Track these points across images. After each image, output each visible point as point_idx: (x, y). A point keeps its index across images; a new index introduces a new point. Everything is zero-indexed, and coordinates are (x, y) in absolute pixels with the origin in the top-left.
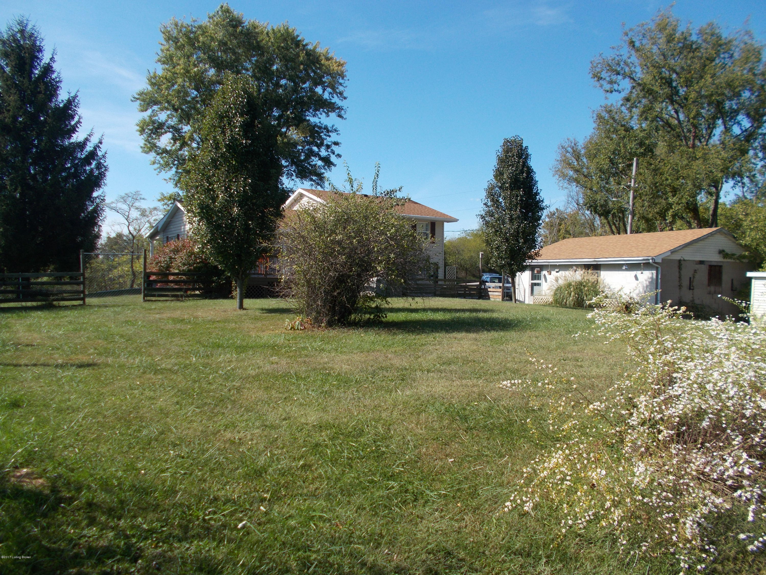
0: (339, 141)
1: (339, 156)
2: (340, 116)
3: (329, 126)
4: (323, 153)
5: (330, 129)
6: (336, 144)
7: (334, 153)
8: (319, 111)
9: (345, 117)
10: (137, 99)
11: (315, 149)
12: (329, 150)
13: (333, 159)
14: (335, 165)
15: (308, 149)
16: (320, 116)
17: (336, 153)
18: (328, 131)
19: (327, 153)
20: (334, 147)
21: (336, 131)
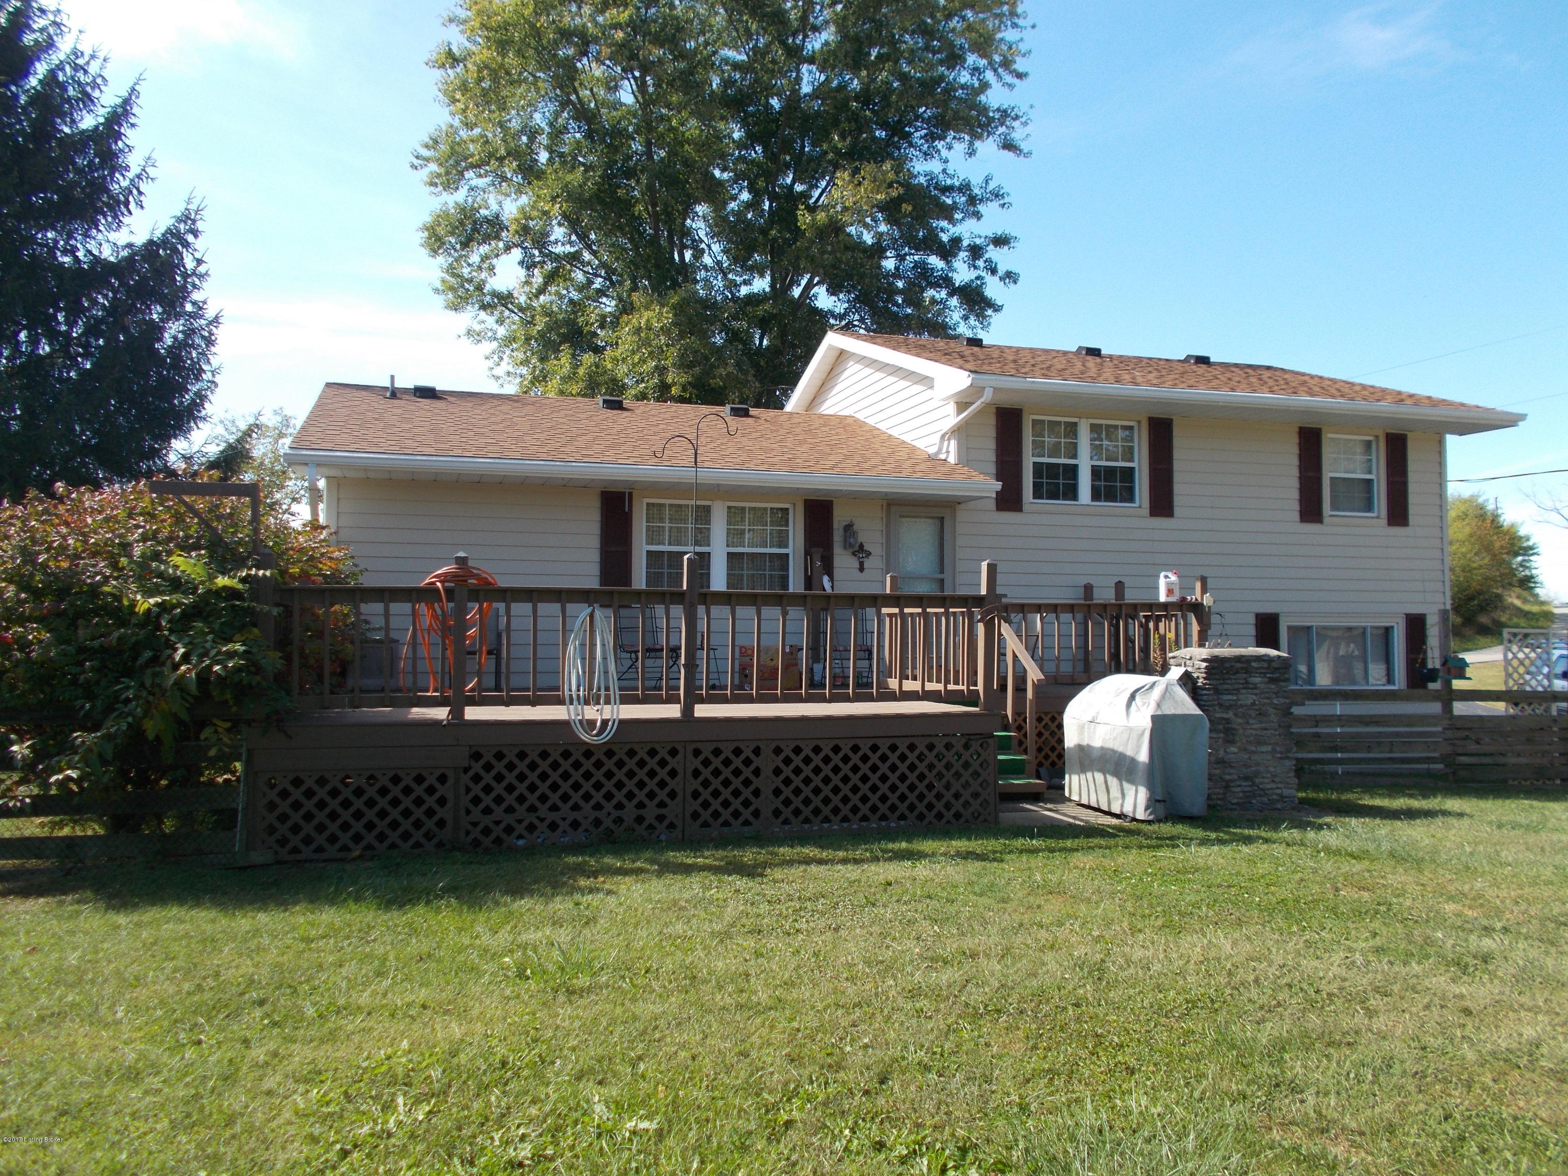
0: (1010, 230)
1: (1011, 277)
2: (1009, 145)
3: (976, 181)
4: (962, 273)
5: (977, 191)
6: (1000, 241)
7: (994, 271)
8: (942, 138)
9: (1024, 146)
10: (427, 160)
11: (935, 261)
12: (980, 263)
13: (993, 289)
14: (997, 309)
15: (916, 265)
16: (944, 153)
17: (1002, 270)
18: (973, 200)
19: (973, 274)
20: (992, 253)
21: (997, 195)
